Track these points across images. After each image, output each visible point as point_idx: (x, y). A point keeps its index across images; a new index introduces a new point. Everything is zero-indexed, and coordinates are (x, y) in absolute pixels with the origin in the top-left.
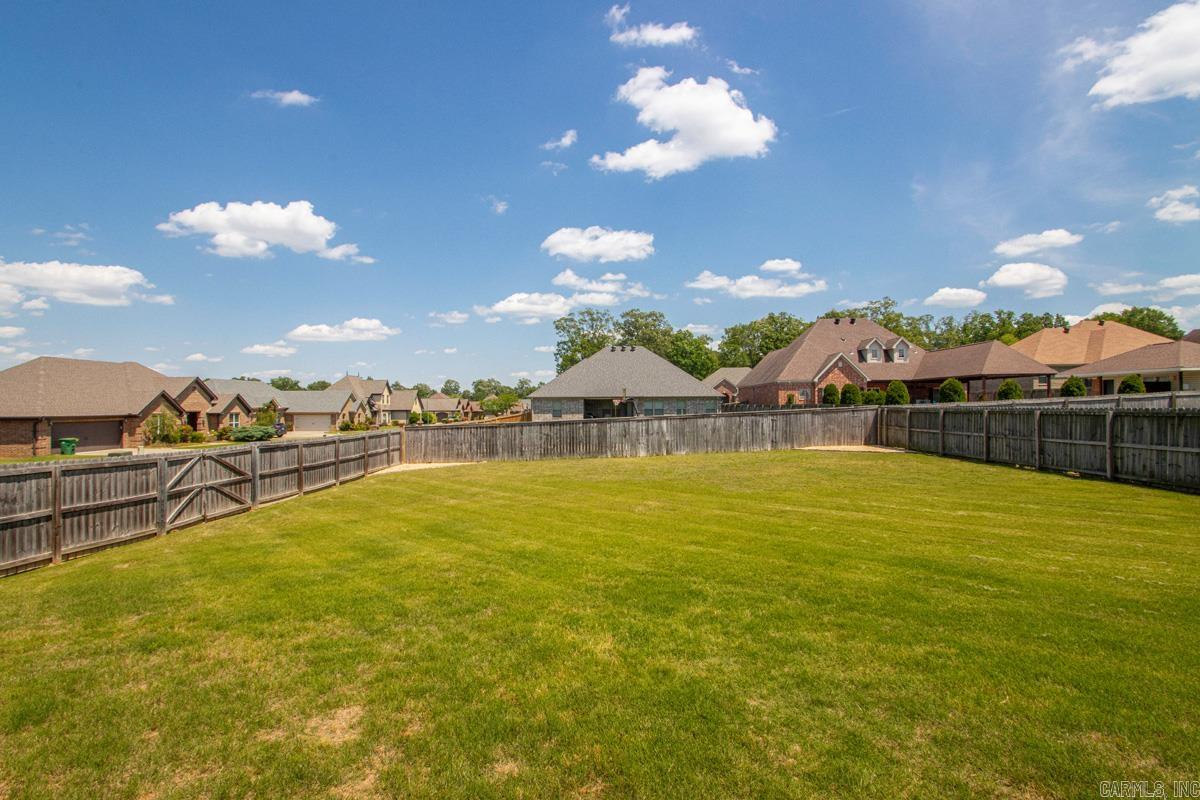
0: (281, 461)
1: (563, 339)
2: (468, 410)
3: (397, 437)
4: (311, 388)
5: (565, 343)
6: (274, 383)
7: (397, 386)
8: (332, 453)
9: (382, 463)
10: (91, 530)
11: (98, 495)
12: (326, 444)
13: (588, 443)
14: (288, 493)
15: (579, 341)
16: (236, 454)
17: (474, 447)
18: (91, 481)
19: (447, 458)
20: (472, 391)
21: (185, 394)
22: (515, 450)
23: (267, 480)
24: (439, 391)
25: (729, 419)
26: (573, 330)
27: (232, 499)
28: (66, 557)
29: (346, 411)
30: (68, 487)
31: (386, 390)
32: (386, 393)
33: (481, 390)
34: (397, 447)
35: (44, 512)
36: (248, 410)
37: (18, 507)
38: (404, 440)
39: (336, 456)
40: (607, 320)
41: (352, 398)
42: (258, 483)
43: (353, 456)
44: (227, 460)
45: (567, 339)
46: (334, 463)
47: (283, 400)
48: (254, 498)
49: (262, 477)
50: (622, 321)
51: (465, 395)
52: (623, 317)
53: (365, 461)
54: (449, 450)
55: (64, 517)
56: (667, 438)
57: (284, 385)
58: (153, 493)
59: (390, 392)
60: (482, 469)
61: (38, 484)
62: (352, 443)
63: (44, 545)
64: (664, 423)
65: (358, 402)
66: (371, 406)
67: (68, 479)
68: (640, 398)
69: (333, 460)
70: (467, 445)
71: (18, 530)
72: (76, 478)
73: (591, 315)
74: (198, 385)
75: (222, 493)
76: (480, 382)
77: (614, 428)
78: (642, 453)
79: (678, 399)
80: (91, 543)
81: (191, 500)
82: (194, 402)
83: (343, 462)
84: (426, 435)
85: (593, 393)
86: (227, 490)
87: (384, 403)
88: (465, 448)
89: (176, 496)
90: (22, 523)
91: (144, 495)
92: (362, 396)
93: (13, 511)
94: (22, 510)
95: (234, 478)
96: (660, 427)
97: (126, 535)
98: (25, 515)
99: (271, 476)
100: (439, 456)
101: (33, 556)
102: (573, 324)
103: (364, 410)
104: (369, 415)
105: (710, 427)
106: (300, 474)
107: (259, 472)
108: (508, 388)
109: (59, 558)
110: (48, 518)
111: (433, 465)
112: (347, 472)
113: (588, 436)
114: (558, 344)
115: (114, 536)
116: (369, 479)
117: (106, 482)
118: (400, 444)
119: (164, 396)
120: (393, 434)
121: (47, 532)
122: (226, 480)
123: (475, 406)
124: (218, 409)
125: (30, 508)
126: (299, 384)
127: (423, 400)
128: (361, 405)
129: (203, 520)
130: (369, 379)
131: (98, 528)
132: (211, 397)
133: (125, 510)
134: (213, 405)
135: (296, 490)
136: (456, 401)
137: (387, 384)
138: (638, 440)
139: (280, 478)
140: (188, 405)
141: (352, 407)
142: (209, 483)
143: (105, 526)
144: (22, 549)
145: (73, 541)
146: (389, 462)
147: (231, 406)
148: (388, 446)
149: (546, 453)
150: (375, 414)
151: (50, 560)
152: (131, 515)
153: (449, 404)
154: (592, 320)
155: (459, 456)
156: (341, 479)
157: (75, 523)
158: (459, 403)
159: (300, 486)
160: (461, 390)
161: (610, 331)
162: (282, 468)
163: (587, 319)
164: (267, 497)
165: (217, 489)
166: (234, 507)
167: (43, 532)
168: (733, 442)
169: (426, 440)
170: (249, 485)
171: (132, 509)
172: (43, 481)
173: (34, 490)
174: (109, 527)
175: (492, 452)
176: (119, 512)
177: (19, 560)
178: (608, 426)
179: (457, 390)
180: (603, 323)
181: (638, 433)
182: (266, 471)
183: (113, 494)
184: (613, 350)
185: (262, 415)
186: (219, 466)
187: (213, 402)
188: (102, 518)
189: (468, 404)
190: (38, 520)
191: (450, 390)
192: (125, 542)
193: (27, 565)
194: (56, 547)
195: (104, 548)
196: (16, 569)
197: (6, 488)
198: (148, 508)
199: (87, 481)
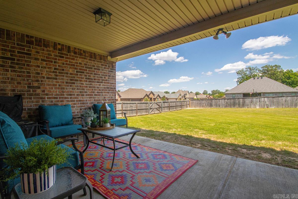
0: (166, 105)
1: (239, 77)
2: (209, 98)
3: (188, 102)
4: (172, 93)
5: (240, 78)
6: (165, 92)
7: (191, 92)
8: (175, 104)
9: (185, 107)
11: (141, 107)
12: (174, 102)
13: (239, 105)
14: (167, 111)
15: (245, 77)
16: (159, 103)
17: (207, 105)
19: (200, 107)
20: (211, 93)
21: (150, 94)
22: (218, 106)
23: (164, 108)
24: (202, 93)
25: (292, 97)
26: (243, 74)
28: (138, 116)
29: (179, 98)
30: (138, 106)
31: (188, 93)
32: (188, 94)
33: (214, 92)
34: (189, 104)
35: (136, 109)
36: (160, 98)
37: (133, 107)
38: (190, 102)
40: (256, 70)
41: (180, 95)
42: (162, 108)
43: (179, 105)
44: (158, 104)
45: (241, 77)
46: (175, 106)
47: (166, 95)
48: (162, 111)
49: (163, 107)
50: (261, 69)
51: (209, 94)
52: (262, 68)
53: (181, 106)
54: (200, 105)
56: (267, 103)
57: (167, 93)
58: (148, 108)
59: (189, 94)
60: (209, 109)
61: (135, 105)
62: (179, 102)
64: (266, 99)
65: (181, 96)
66: (185, 97)
68: (263, 93)
69: (175, 105)
70: (205, 104)
71: (133, 111)
73: (250, 69)
74: (152, 93)
75: (157, 109)
76: (214, 91)
77: (248, 100)
78: (258, 107)
79: (279, 93)
80: (140, 114)
81: (153, 110)
82: (151, 96)
83: (177, 106)
85: (245, 92)
86: (158, 109)
87: (187, 96)
88: (204, 105)
89: (151, 109)
91: (146, 108)
92: (183, 95)
95: (159, 107)
96: (264, 100)
97: (145, 114)
98: (134, 109)
99: (164, 107)
100: (198, 106)
102: (243, 72)
103: (183, 98)
104: (184, 99)
105: (284, 100)
106: (169, 107)
107: (162, 106)
108: (222, 92)
109: (137, 116)
110: (136, 110)
111: (197, 108)
112: (178, 108)
113: (239, 102)
114: (238, 79)
115: (143, 114)
116: (182, 110)
117: (142, 105)
118: (189, 103)
119: (147, 95)
120: (188, 101)
121: (136, 112)
122: (158, 107)
123: (211, 97)
124: (155, 97)
126: (170, 93)
127: (197, 96)
128: (182, 97)
129: (154, 114)
130: (184, 91)
131: (141, 112)
132: (154, 95)
133: (144, 110)
135: (168, 110)
136: (206, 95)
137: (188, 92)
138: (256, 103)
139: (166, 108)
140: (150, 96)
141: (180, 97)
142: (155, 107)
146: (187, 107)
147: (157, 97)
148: (187, 104)
149: (226, 106)
150: (185, 99)
151: (136, 116)
153: (204, 96)
154: (250, 70)
155: (203, 106)
156: (177, 109)
157: (139, 111)
158: (207, 96)
159: (169, 110)
160: (208, 93)
161: (257, 73)
162: (166, 106)
163: (248, 70)
164: (164, 111)
165: (156, 108)
166: (159, 112)
168: (294, 105)
169: (195, 103)
170: (161, 108)
175: (211, 105)
178: (246, 99)
179: (207, 93)
180: (255, 71)
181: (256, 102)
182: (164, 106)
183: (143, 107)
184: (258, 78)
185: (163, 98)
189: (209, 96)
190: (135, 110)
191: (205, 93)
192: (145, 115)
193: (134, 116)
194: (137, 114)
195: (142, 115)
196: (133, 116)
197: (132, 105)
198: (147, 110)
199: (140, 105)
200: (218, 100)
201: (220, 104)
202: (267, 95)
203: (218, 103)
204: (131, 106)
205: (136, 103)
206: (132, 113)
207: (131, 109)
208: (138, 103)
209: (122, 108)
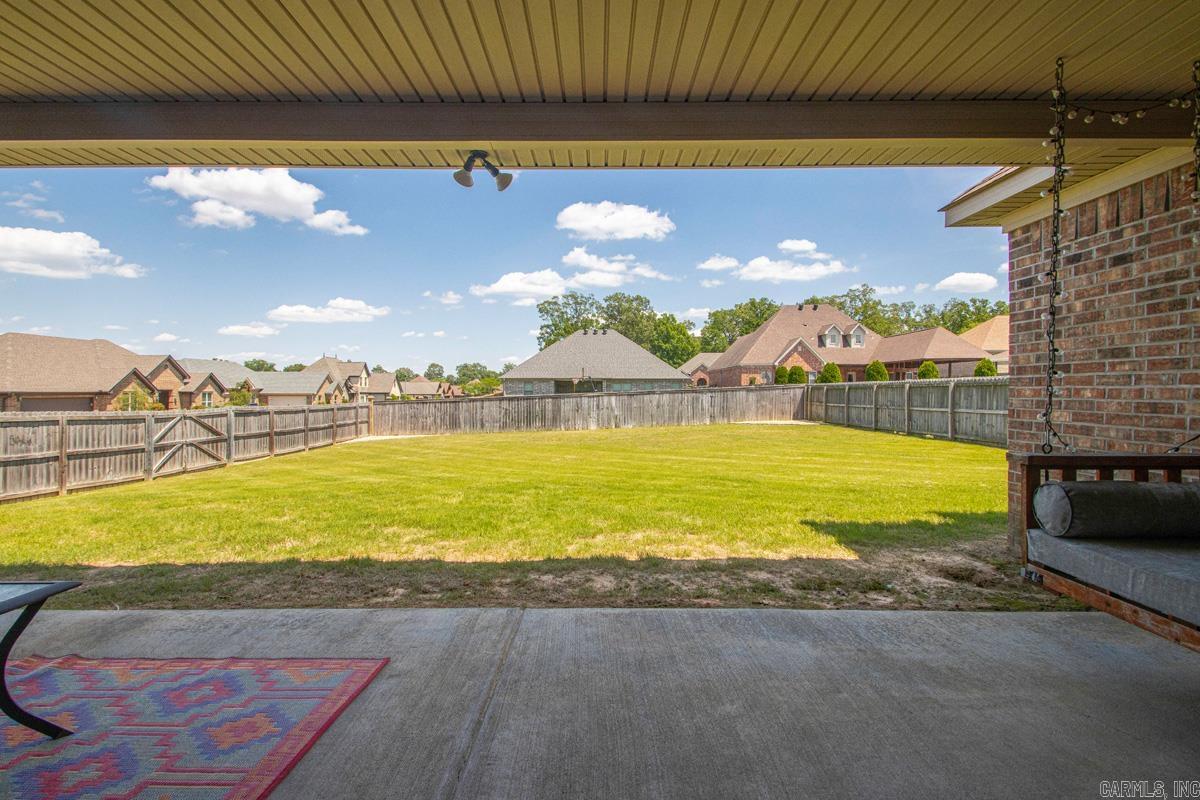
0: (254, 425)
1: (546, 323)
2: (450, 394)
3: (365, 410)
4: (287, 370)
5: (548, 326)
6: (247, 365)
7: (378, 370)
8: (302, 421)
9: (350, 434)
10: (90, 471)
11: (96, 442)
12: (296, 412)
13: (543, 418)
14: (260, 454)
15: (562, 325)
16: (213, 416)
17: (439, 421)
18: (90, 430)
19: (413, 430)
20: (456, 376)
21: (156, 373)
22: (476, 424)
23: (241, 441)
24: (422, 374)
25: (672, 396)
26: (556, 314)
27: (210, 455)
28: (70, 491)
29: (322, 393)
30: (72, 434)
31: (364, 372)
32: (364, 375)
33: (467, 373)
34: (366, 419)
35: (52, 453)
36: (221, 390)
37: (32, 447)
38: (372, 413)
39: (306, 424)
40: (592, 305)
41: (329, 379)
42: (233, 442)
43: (322, 426)
44: (206, 421)
45: (551, 323)
46: (304, 431)
47: (257, 381)
48: (229, 456)
49: (237, 438)
50: (605, 305)
51: (449, 379)
52: (606, 301)
53: (333, 430)
54: (415, 423)
55: (69, 459)
56: (616, 413)
57: (259, 366)
58: (141, 445)
59: (368, 374)
60: (444, 439)
61: (48, 430)
62: (321, 413)
63: (52, 480)
64: (613, 399)
65: (334, 384)
66: (349, 388)
67: (72, 428)
68: (609, 380)
69: (302, 427)
70: (432, 418)
71: (32, 466)
72: (78, 427)
73: (576, 298)
74: (170, 363)
75: (201, 450)
76: (466, 366)
77: (567, 404)
78: (593, 427)
79: (646, 381)
80: (89, 482)
81: (174, 454)
82: (166, 380)
83: (311, 430)
84: (394, 409)
85: (562, 375)
86: (205, 447)
87: (362, 386)
88: (430, 421)
89: (161, 449)
90: (35, 461)
91: (133, 446)
92: (339, 378)
93: (28, 451)
94: (35, 451)
95: (211, 437)
96: (610, 403)
97: (118, 478)
98: (38, 455)
99: (244, 438)
100: (405, 429)
101: (44, 488)
102: (556, 307)
103: (341, 392)
104: (347, 398)
105: (655, 403)
106: (271, 438)
107: (233, 434)
108: (494, 373)
109: (63, 493)
110: (56, 459)
111: (399, 437)
112: (317, 440)
113: (543, 411)
114: (542, 328)
115: (108, 478)
116: (337, 447)
117: (103, 433)
118: (369, 418)
119: (136, 374)
120: (361, 407)
121: (55, 470)
122: (204, 438)
123: (457, 390)
124: (192, 387)
125: (41, 449)
126: (276, 367)
127: (402, 383)
128: (338, 387)
129: (184, 472)
130: (349, 362)
131: (96, 470)
132: (183, 376)
133: (118, 457)
134: (185, 384)
135: (267, 452)
136: (438, 383)
137: (365, 366)
138: (589, 414)
139: (253, 440)
140: (161, 383)
141: (329, 388)
142: (189, 440)
143: (101, 469)
144: (35, 482)
145: (75, 480)
146: (358, 433)
147: (203, 385)
148: (357, 418)
149: (504, 427)
150: (352, 396)
151: (57, 493)
152: (123, 462)
153: (430, 387)
154: (576, 303)
155: (424, 429)
156: (310, 445)
157: (77, 466)
158: (440, 387)
159: (271, 449)
160: (445, 375)
161: (593, 315)
162: (255, 431)
163: (571, 302)
164: (241, 456)
165: (196, 446)
166: (211, 462)
167: (52, 469)
168: (676, 416)
169: (394, 413)
170: (224, 444)
171: (124, 456)
172: (52, 427)
173: (45, 434)
174: (104, 471)
175: (454, 424)
176: (113, 458)
177: (33, 491)
178: (562, 401)
179: (440, 374)
180: (588, 306)
181: (589, 407)
182: (241, 433)
183: (108, 442)
184: (595, 333)
185: (235, 394)
186: (198, 426)
187: (186, 381)
188: (99, 462)
189: (449, 388)
190: (48, 460)
191: (434, 373)
192: (118, 484)
193: (38, 496)
194: (62, 482)
195: (101, 487)
196: (30, 498)
197: (27, 432)
198: (137, 457)
199: (87, 430)
200: (479, 404)
201: (486, 418)
202: (616, 387)
203: (478, 415)
204: (16, 441)
205: (55, 423)
206: (27, 480)
207: (14, 456)
208: (71, 422)
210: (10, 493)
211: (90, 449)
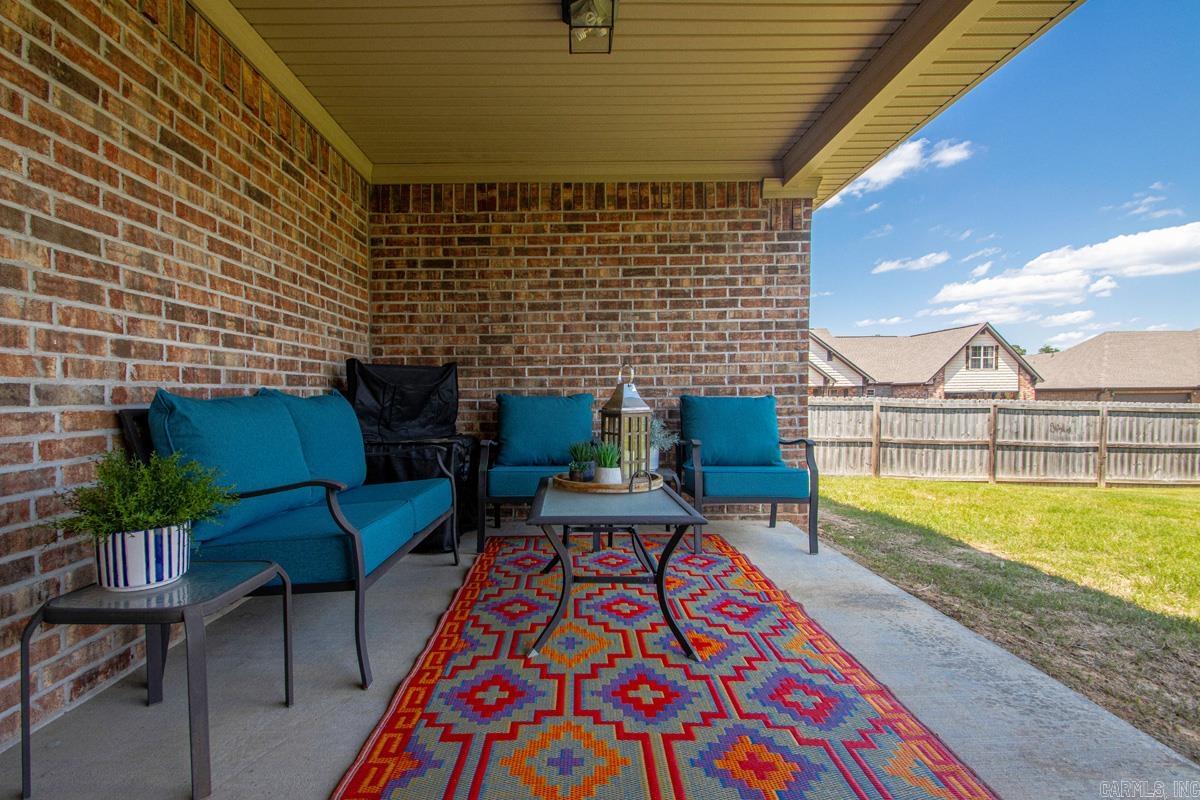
10: (1133, 467)
11: (1141, 436)
18: (1135, 423)
28: (1110, 485)
30: (1114, 425)
35: (1092, 443)
37: (1071, 436)
55: (1109, 451)
61: (1088, 420)
63: (1091, 470)
67: (1114, 419)
71: (1071, 454)
72: (1121, 419)
80: (1132, 478)
90: (1074, 449)
91: (1189, 444)
93: (1068, 439)
94: (1074, 439)
97: (1167, 480)
98: (1077, 444)
101: (1082, 477)
109: (1103, 484)
110: (1096, 449)
115: (1156, 478)
117: (1150, 426)
121: (1094, 460)
125: (1081, 439)
131: (1140, 467)
133: (1169, 456)
143: (1147, 467)
144: (1074, 470)
145: (1116, 474)
151: (1096, 485)
152: (1176, 461)
157: (1119, 458)
167: (1091, 459)
171: (1176, 455)
172: (1092, 418)
173: (1085, 424)
174: (1150, 470)
176: (1162, 456)
177: (1072, 478)
183: (1156, 437)
188: (1144, 459)
190: (1087, 449)
192: (1167, 486)
193: (1076, 484)
194: (1101, 474)
195: (1146, 485)
196: (1069, 484)
197: (1060, 419)
198: (1194, 458)
199: (1131, 423)
204: (1056, 428)
205: (1096, 413)
206: (1068, 466)
207: (1054, 443)
208: (1111, 413)
209: (994, 433)
210: (1050, 477)
211: (1134, 443)
